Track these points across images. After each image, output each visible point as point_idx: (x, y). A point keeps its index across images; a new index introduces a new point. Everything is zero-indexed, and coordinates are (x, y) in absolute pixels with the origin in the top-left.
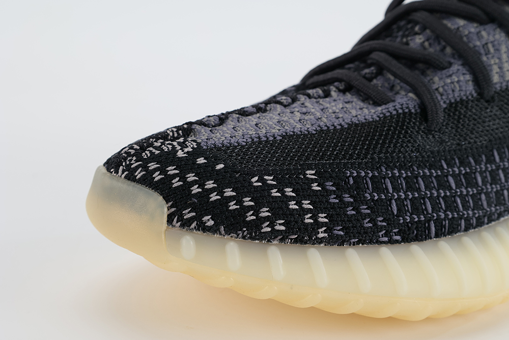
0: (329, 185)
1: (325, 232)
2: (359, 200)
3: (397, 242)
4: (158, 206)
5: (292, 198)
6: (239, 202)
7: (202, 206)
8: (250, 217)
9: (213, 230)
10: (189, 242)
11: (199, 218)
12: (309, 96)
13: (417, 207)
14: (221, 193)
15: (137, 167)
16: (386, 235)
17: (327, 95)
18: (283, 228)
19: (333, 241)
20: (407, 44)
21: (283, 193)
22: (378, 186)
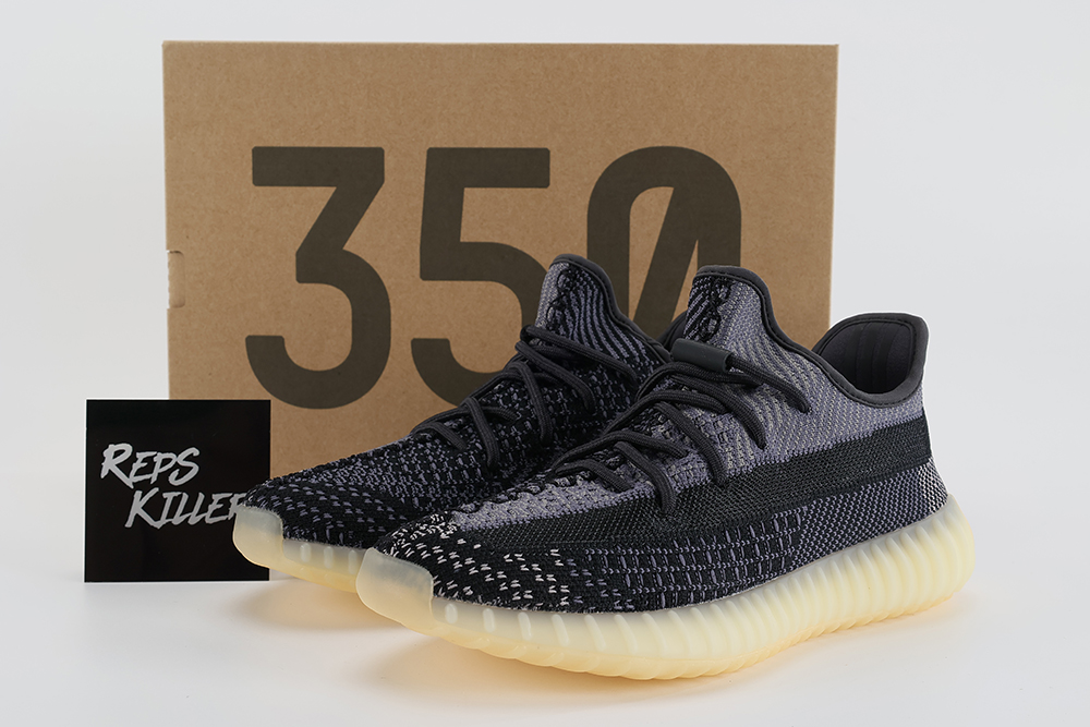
0: (571, 562)
1: (567, 600)
2: (596, 574)
3: (630, 610)
4: (427, 580)
5: (538, 573)
6: (494, 575)
7: (463, 578)
8: (503, 588)
9: (472, 599)
10: (452, 609)
11: (460, 589)
12: (556, 484)
13: (649, 581)
14: (478, 568)
15: (407, 548)
16: (620, 604)
17: (573, 483)
18: (531, 597)
19: (574, 608)
20: (650, 434)
21: (530, 568)
22: (613, 562)
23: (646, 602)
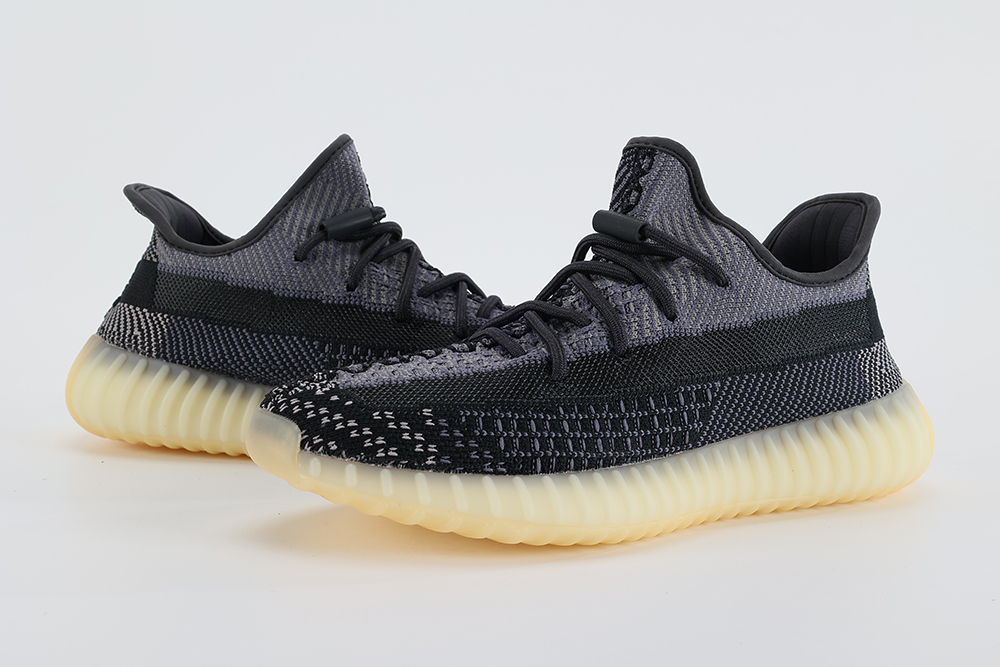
0: (443, 422)
1: (434, 460)
2: (468, 435)
3: (502, 473)
4: (293, 433)
5: (407, 431)
6: (360, 431)
7: (329, 433)
8: (368, 444)
9: (337, 453)
10: (316, 463)
11: (324, 443)
12: (454, 350)
13: (525, 444)
14: (345, 424)
15: (282, 403)
16: (491, 466)
17: (472, 349)
19: (439, 468)
21: (399, 426)
22: (489, 424)
23: (519, 465)
